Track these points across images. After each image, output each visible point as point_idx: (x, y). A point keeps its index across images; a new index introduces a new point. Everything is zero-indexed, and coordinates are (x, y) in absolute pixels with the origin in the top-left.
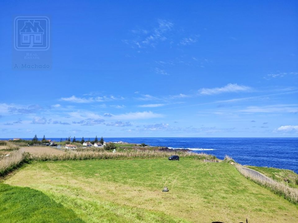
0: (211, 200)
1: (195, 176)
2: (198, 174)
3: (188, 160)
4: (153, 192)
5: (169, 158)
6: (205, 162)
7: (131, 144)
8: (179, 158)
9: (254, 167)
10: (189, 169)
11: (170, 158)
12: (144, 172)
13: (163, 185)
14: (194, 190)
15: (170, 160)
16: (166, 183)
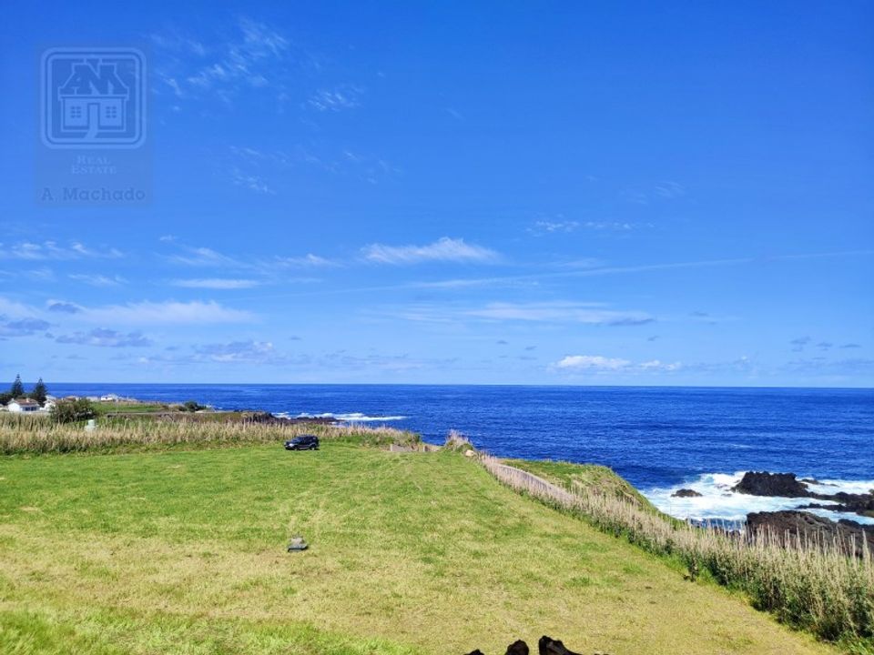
0: (446, 565)
1: (374, 495)
2: (384, 489)
3: (345, 448)
4: (256, 557)
5: (288, 443)
6: (393, 451)
7: (149, 404)
8: (320, 443)
9: (519, 461)
10: (355, 475)
11: (291, 445)
12: (211, 492)
13: (282, 529)
14: (388, 538)
15: (289, 448)
16: (292, 523)
